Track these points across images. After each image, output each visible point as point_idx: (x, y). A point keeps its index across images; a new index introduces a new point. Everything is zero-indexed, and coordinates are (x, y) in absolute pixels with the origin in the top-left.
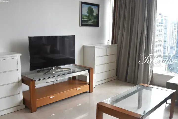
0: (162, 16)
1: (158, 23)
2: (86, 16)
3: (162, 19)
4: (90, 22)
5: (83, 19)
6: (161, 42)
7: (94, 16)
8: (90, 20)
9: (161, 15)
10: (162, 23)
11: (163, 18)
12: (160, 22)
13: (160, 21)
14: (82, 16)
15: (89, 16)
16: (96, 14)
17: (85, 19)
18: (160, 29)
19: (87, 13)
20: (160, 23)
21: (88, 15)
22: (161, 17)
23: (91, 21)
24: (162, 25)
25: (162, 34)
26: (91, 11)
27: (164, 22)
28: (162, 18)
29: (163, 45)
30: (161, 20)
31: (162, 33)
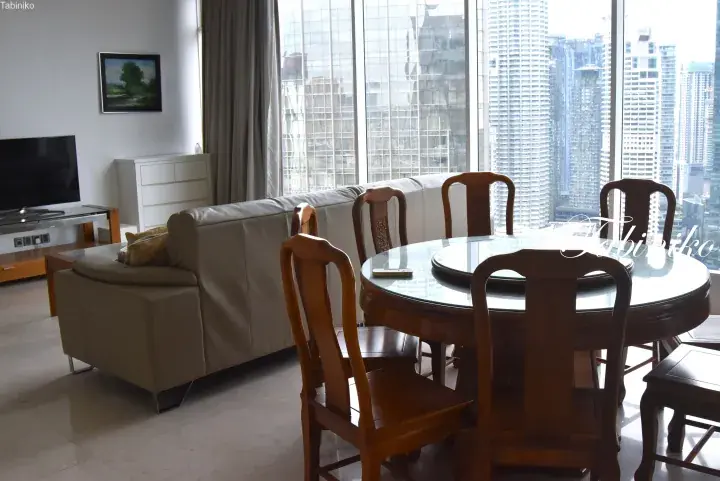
0: (651, 45)
1: (637, 74)
2: (120, 87)
3: (651, 56)
4: (133, 101)
5: (108, 96)
6: (650, 151)
7: (142, 84)
8: (130, 95)
9: (646, 44)
10: (653, 75)
11: (658, 55)
12: (643, 70)
13: (644, 67)
14: (105, 87)
15: (127, 86)
16: (152, 81)
17: (116, 94)
18: (644, 96)
19: (122, 79)
20: (643, 75)
21: (123, 83)
22: (647, 48)
23: (135, 99)
24: (653, 83)
25: (654, 117)
26: (132, 74)
27: (659, 68)
28: (651, 52)
29: (659, 161)
30: (647, 63)
31: (652, 114)
